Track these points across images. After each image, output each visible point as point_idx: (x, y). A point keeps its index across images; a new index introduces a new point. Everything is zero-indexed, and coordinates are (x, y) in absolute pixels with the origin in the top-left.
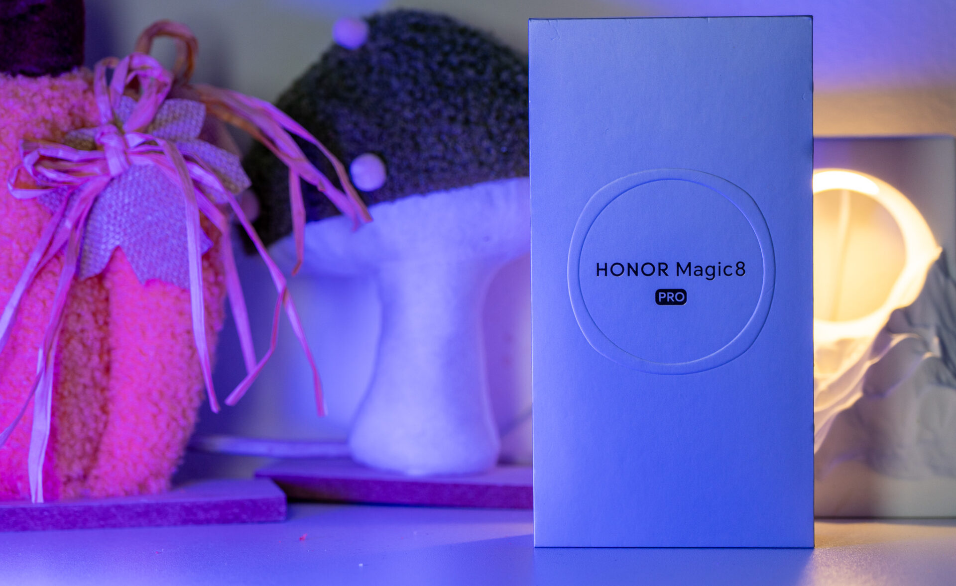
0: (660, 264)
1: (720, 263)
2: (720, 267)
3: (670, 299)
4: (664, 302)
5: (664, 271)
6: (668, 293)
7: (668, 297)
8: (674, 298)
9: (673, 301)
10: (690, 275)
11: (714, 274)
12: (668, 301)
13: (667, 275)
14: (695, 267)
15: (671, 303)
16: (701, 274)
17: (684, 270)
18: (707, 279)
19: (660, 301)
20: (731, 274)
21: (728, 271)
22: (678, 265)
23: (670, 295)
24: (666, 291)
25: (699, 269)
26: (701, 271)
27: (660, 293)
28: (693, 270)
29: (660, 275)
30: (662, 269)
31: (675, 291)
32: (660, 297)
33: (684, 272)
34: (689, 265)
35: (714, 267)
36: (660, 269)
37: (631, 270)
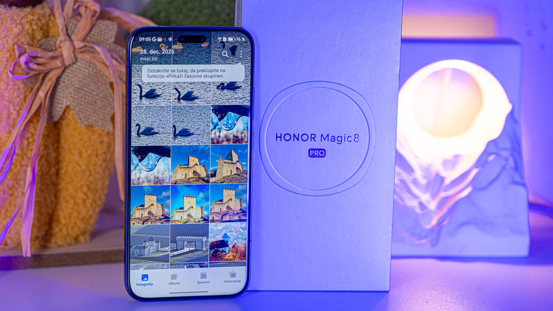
0: (312, 134)
1: (345, 135)
2: (345, 137)
3: (316, 154)
4: (313, 156)
5: (313, 138)
6: (316, 151)
7: (315, 153)
8: (318, 154)
9: (318, 155)
10: (328, 141)
11: (341, 141)
12: (315, 155)
13: (315, 141)
14: (331, 137)
15: (316, 156)
16: (334, 141)
17: (325, 138)
18: (337, 143)
19: (311, 155)
20: (351, 141)
21: (350, 139)
22: (322, 135)
23: (317, 152)
24: (314, 150)
25: (333, 138)
26: (334, 139)
27: (311, 151)
28: (330, 138)
29: (311, 141)
30: (313, 137)
31: (319, 150)
32: (311, 153)
33: (325, 139)
34: (328, 135)
35: (341, 137)
36: (311, 138)
37: (295, 138)
